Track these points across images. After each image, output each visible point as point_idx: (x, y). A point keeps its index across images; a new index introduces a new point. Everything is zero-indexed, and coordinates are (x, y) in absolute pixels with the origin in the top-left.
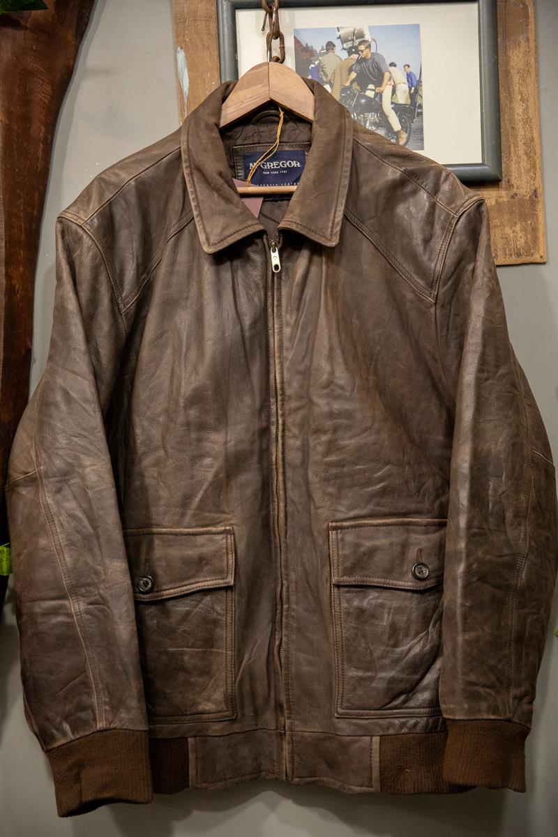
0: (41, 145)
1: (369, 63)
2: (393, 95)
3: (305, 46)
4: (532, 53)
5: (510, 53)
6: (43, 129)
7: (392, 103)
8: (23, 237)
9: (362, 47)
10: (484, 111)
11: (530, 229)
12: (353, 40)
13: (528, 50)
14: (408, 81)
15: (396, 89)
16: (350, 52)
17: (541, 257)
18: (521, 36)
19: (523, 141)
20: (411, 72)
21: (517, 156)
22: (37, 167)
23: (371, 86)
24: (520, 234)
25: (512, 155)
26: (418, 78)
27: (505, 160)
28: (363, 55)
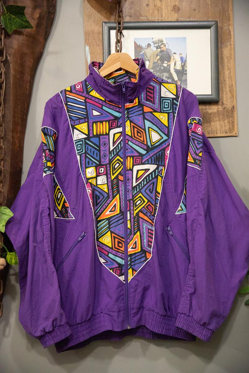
0: (28, 84)
1: (165, 52)
2: (174, 66)
3: (138, 45)
4: (233, 50)
5: (223, 50)
6: (29, 76)
7: (174, 69)
8: (20, 121)
9: (162, 46)
10: (212, 73)
11: (231, 122)
12: (158, 43)
13: (231, 49)
14: (181, 60)
15: (176, 63)
16: (157, 48)
17: (236, 134)
18: (228, 43)
19: (228, 86)
20: (182, 57)
21: (226, 92)
22: (26, 92)
23: (166, 62)
24: (227, 124)
25: (224, 91)
26: (185, 59)
27: (221, 93)
28: (162, 49)
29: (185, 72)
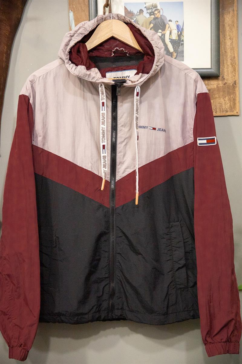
0: (5, 55)
1: (159, 20)
2: (170, 35)
3: (129, 11)
4: (236, 16)
5: (225, 16)
6: (6, 47)
7: (170, 39)
9: (156, 12)
10: (212, 43)
11: (232, 99)
12: (152, 9)
13: (233, 15)
14: (177, 29)
15: (172, 32)
16: (150, 14)
17: (237, 113)
18: (231, 9)
19: (230, 58)
20: (178, 25)
21: (227, 65)
22: (3, 65)
23: (160, 31)
24: (227, 102)
25: (225, 64)
26: (182, 28)
27: (221, 67)
28: (156, 16)
29: (182, 43)
